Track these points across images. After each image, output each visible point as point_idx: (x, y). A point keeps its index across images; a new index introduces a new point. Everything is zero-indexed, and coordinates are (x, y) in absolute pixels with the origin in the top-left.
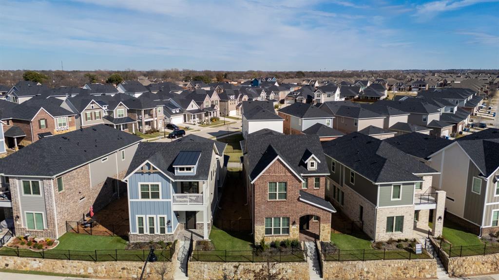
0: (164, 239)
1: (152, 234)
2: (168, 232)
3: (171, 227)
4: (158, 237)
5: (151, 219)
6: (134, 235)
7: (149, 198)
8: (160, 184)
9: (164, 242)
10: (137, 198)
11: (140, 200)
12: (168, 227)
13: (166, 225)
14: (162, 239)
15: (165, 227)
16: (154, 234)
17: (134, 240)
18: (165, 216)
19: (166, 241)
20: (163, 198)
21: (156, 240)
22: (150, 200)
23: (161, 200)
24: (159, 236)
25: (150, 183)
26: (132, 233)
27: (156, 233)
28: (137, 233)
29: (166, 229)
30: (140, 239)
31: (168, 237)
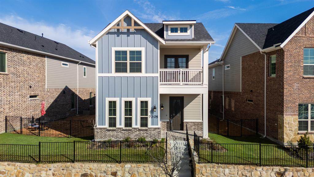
0: (145, 135)
1: (127, 128)
2: (153, 124)
3: (157, 117)
4: (138, 132)
5: (128, 105)
6: (100, 129)
7: (126, 71)
8: (143, 49)
9: (147, 140)
10: (109, 71)
11: (114, 74)
12: (152, 117)
13: (149, 114)
14: (143, 134)
15: (148, 117)
16: (130, 128)
17: (101, 138)
18: (149, 100)
19: (148, 139)
20: (146, 72)
21: (133, 137)
22: (129, 74)
23: (143, 74)
24: (139, 130)
25: (128, 49)
26: (98, 127)
27: (134, 126)
28: (107, 126)
29: (150, 120)
30: (110, 136)
31: (153, 132)
